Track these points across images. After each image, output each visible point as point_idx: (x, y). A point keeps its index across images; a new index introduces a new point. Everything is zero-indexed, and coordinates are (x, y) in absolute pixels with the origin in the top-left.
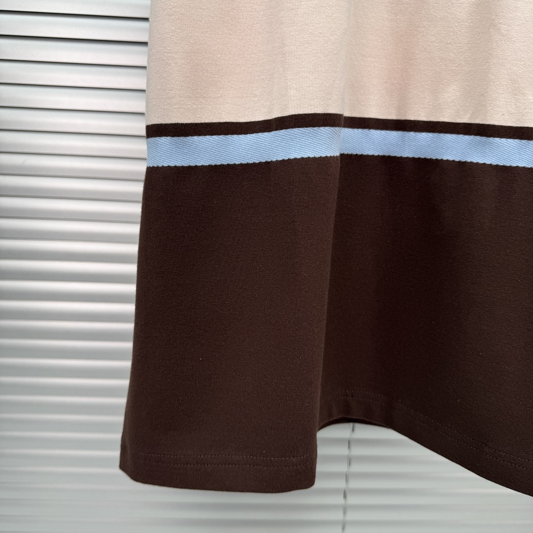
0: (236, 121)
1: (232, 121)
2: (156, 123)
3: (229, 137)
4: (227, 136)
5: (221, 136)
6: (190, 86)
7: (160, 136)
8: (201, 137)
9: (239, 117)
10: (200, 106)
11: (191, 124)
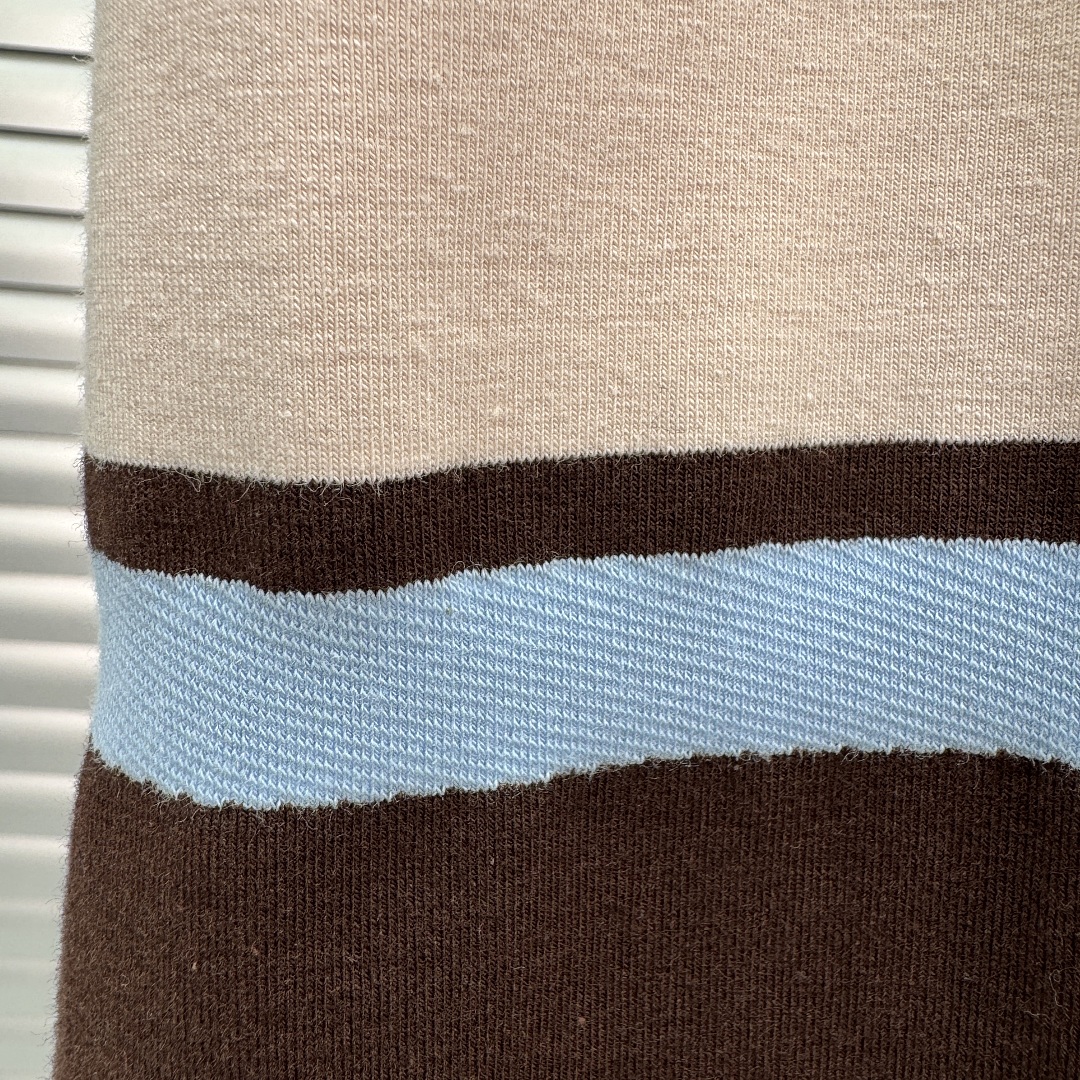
0: (778, 443)
1: (757, 444)
2: (142, 460)
3: (726, 561)
4: (708, 560)
5: (664, 564)
6: (439, 173)
7: (172, 570)
8: (504, 576)
9: (807, 406)
10: (511, 335)
11: (434, 479)
